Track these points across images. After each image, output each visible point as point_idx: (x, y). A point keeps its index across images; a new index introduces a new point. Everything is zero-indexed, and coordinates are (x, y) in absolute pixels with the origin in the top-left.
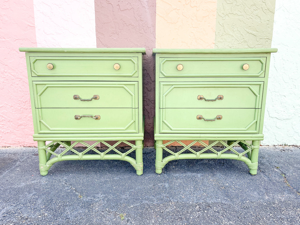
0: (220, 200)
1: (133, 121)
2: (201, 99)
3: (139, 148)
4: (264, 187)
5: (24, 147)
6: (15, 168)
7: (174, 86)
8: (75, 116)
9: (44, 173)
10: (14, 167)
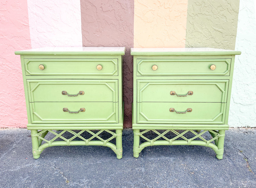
0: (190, 186)
1: (113, 113)
2: (173, 94)
3: (119, 136)
4: (229, 172)
5: (20, 128)
6: (11, 151)
7: (149, 83)
8: (64, 109)
9: (36, 157)
10: (10, 149)
